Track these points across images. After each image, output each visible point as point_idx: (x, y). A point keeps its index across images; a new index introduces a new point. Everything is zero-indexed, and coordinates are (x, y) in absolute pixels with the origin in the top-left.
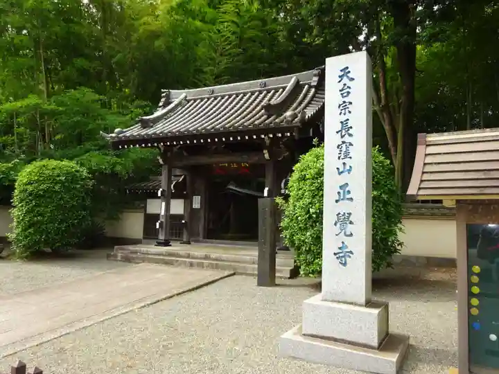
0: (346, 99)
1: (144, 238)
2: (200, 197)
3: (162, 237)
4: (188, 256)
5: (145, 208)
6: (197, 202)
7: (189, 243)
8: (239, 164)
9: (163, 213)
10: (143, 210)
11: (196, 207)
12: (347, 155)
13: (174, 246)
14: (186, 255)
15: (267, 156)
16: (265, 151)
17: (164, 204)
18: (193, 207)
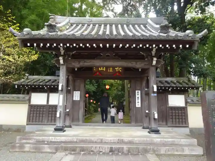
1: (27, 124)
2: (79, 92)
3: (59, 124)
4: (102, 142)
5: (29, 100)
6: (77, 96)
7: (70, 127)
8: (114, 68)
9: (61, 104)
10: (27, 102)
11: (77, 99)
13: (68, 131)
14: (99, 141)
15: (154, 63)
16: (155, 59)
17: (61, 96)
18: (74, 99)
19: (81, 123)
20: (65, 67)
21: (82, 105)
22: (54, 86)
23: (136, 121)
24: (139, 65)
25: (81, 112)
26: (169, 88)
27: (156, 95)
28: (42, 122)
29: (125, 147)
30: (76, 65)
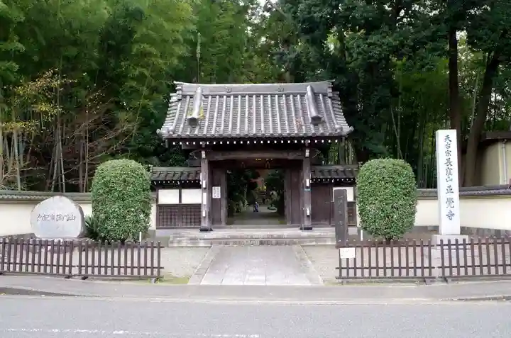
0: (449, 150)
1: (157, 228)
2: (220, 187)
3: (204, 224)
6: (217, 192)
9: (204, 202)
10: (156, 201)
11: (217, 197)
12: (450, 173)
15: (307, 154)
17: (205, 194)
18: (213, 197)
19: (223, 224)
20: (206, 161)
21: (224, 203)
22: (195, 180)
23: (293, 222)
24: (291, 156)
25: (223, 212)
26: (331, 179)
27: (309, 190)
28: (175, 225)
29: (274, 241)
30: (219, 157)
